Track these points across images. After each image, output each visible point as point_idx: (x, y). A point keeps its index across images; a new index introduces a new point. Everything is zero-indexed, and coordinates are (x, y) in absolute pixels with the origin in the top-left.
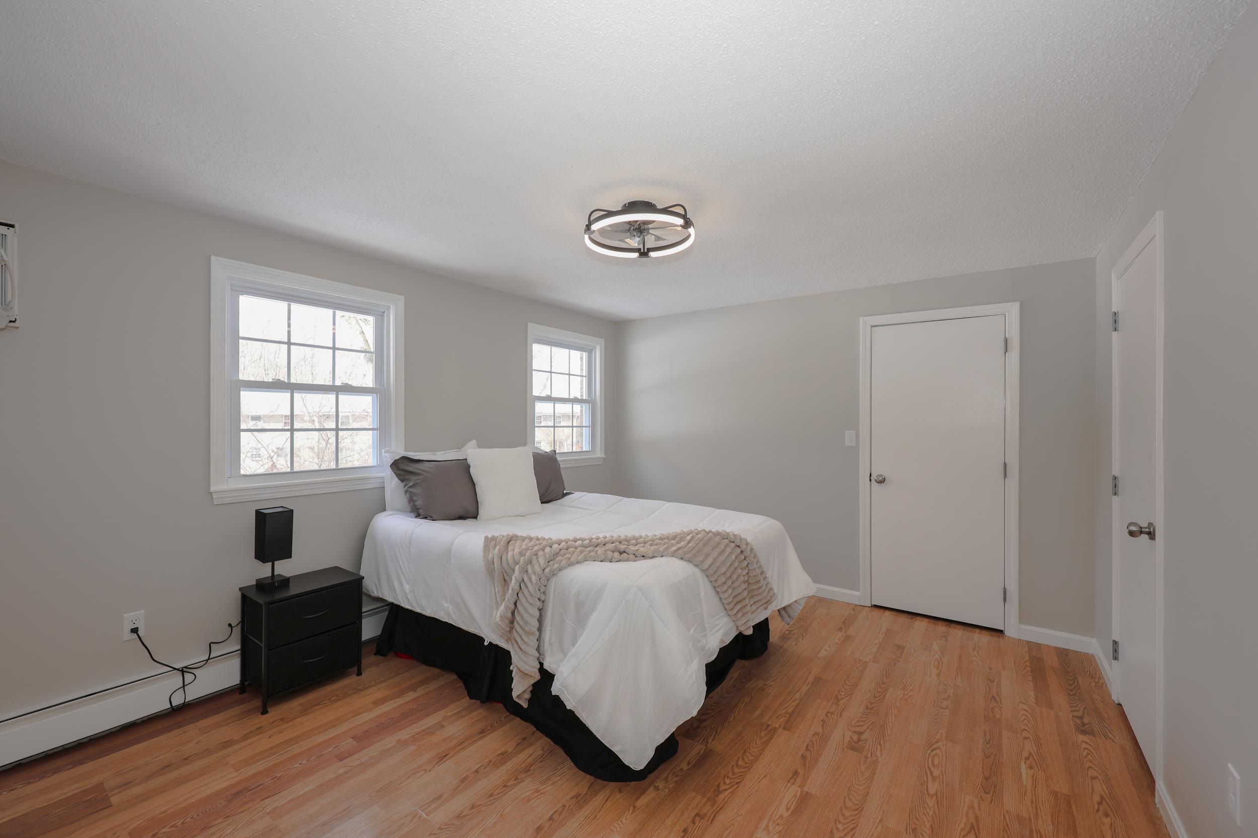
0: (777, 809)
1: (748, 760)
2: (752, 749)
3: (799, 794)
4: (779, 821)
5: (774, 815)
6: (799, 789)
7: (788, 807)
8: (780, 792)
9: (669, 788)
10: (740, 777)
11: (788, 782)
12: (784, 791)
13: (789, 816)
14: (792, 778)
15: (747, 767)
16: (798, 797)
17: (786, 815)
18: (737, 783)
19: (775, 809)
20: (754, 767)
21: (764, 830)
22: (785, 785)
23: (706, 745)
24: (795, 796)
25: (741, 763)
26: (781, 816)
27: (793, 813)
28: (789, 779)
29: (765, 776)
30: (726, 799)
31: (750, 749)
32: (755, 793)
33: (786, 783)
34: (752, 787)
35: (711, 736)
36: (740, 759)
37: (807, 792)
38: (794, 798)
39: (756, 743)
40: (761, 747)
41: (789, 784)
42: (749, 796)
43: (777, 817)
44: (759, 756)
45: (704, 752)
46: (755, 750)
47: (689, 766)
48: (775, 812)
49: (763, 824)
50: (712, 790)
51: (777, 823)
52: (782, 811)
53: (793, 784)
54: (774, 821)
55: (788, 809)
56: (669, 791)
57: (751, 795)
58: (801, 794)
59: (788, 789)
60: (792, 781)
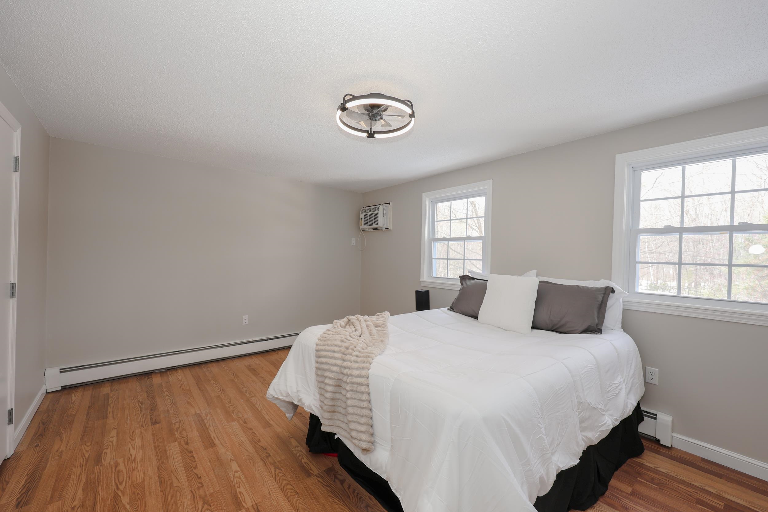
0: (245, 488)
1: (288, 491)
2: (297, 498)
3: (244, 504)
4: (238, 485)
5: (243, 485)
6: (246, 507)
7: (241, 494)
8: (253, 495)
9: (294, 451)
10: (279, 481)
11: (256, 504)
12: (252, 497)
13: (237, 491)
14: (257, 508)
15: (283, 488)
16: (243, 502)
17: (238, 490)
18: (276, 478)
19: (245, 487)
20: (282, 493)
21: (240, 476)
22: (256, 501)
23: (316, 475)
24: (244, 502)
25: (289, 487)
26: (239, 487)
27: (236, 493)
28: (258, 505)
29: (269, 494)
30: (270, 469)
31: (297, 497)
32: (263, 483)
33: (256, 502)
34: (268, 484)
35: (323, 481)
36: (292, 487)
37: (241, 510)
38: (244, 500)
39: (301, 504)
40: (295, 505)
41: (254, 503)
42: (263, 479)
43: (241, 485)
44: (288, 499)
45: (311, 473)
46: (295, 500)
47: (303, 463)
48: (244, 486)
49: (242, 478)
50: (279, 465)
51: (238, 483)
52: (242, 490)
53: (253, 506)
54: (240, 483)
55: (240, 493)
56: (292, 450)
57: (263, 481)
58: (242, 505)
59: (252, 501)
60: (255, 507)
